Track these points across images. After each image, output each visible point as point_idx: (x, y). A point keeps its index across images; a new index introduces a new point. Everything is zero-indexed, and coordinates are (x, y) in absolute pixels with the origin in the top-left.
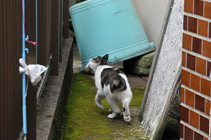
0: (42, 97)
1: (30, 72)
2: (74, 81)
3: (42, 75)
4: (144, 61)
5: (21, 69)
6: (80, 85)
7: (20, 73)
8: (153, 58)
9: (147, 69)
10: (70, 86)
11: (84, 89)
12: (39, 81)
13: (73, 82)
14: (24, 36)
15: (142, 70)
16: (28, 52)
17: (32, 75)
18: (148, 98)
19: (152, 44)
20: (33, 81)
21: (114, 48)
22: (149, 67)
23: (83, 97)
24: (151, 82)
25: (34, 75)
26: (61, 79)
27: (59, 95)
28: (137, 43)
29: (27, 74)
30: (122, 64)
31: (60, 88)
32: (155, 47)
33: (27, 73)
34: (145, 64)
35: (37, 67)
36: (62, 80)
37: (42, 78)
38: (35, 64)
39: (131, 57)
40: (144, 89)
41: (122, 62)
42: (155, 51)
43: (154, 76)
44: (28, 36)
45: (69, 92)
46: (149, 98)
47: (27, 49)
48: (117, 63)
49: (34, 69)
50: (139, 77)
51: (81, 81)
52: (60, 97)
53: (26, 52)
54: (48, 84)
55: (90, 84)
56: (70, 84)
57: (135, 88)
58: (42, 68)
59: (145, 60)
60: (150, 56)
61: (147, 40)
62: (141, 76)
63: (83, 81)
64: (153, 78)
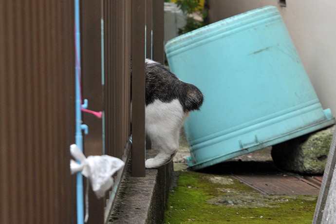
0: (114, 218)
1: (92, 170)
2: (176, 186)
3: (114, 176)
4: (312, 146)
5: (74, 166)
6: (187, 194)
7: (72, 173)
8: (330, 139)
9: (319, 162)
10: (167, 197)
11: (196, 203)
12: (108, 188)
13: (174, 188)
14: (78, 100)
15: (309, 164)
16: (86, 132)
17: (95, 176)
18: (323, 219)
19: (328, 111)
20: (96, 187)
21: (253, 121)
22: (323, 158)
23: (195, 218)
24: (328, 187)
25: (100, 177)
26: (151, 183)
27: (148, 215)
28: (298, 111)
29: (86, 175)
30: (270, 152)
31: (149, 202)
32: (334, 118)
33: (85, 173)
34: (315, 151)
35: (105, 160)
36: (153, 186)
37: (114, 181)
38: (100, 154)
39: (288, 138)
40: (315, 202)
41: (269, 148)
42: (335, 126)
43: (334, 175)
44: (86, 101)
45: (167, 208)
46: (325, 219)
47: (85, 126)
48: (259, 150)
49: (99, 165)
50: (304, 178)
51: (189, 187)
52: (149, 218)
53: (83, 131)
54: (126, 192)
55: (207, 191)
56: (168, 192)
57: (297, 199)
58: (114, 162)
59: (315, 143)
60: (325, 135)
61: (319, 105)
62: (307, 174)
63: (192, 187)
64: (332, 180)
